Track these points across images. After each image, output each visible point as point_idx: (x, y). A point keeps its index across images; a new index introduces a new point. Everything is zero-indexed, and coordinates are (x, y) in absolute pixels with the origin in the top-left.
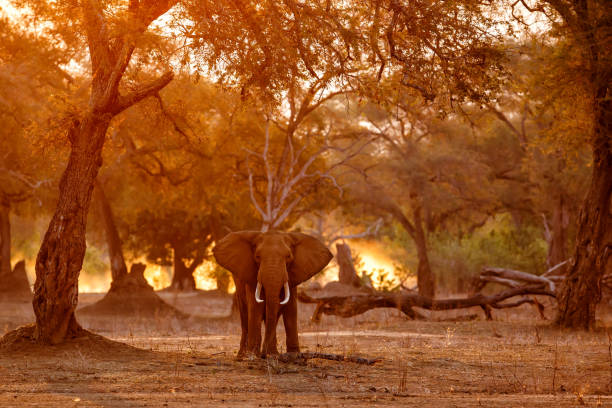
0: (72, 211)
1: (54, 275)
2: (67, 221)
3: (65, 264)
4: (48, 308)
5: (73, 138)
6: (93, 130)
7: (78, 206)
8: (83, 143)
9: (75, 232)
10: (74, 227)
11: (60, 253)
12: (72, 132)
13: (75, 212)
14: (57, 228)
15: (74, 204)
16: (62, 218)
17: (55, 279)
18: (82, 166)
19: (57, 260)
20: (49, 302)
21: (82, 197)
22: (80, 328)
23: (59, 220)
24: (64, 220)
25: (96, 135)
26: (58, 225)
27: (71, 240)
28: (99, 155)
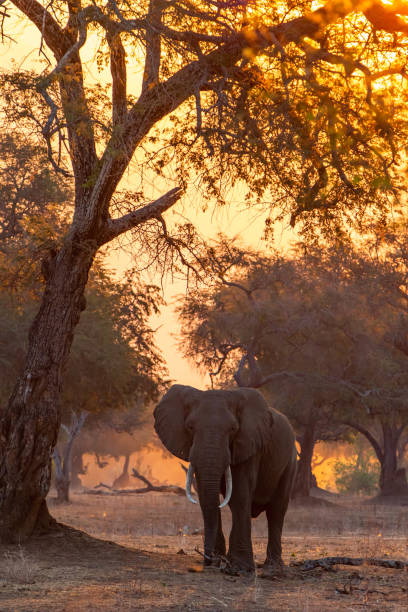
0: (41, 368)
1: (16, 451)
2: (35, 380)
3: (32, 437)
4: (7, 494)
5: (47, 271)
6: (72, 262)
7: (52, 361)
8: (59, 280)
9: (47, 396)
10: (45, 389)
11: (25, 422)
12: (45, 264)
13: (47, 369)
14: (23, 391)
15: (45, 358)
16: (29, 376)
17: (19, 457)
18: (58, 310)
19: (21, 431)
20: (9, 487)
21: (57, 349)
22: (52, 522)
23: (26, 379)
24: (32, 380)
25: (76, 268)
26: (24, 386)
27: (41, 404)
28: (81, 294)
